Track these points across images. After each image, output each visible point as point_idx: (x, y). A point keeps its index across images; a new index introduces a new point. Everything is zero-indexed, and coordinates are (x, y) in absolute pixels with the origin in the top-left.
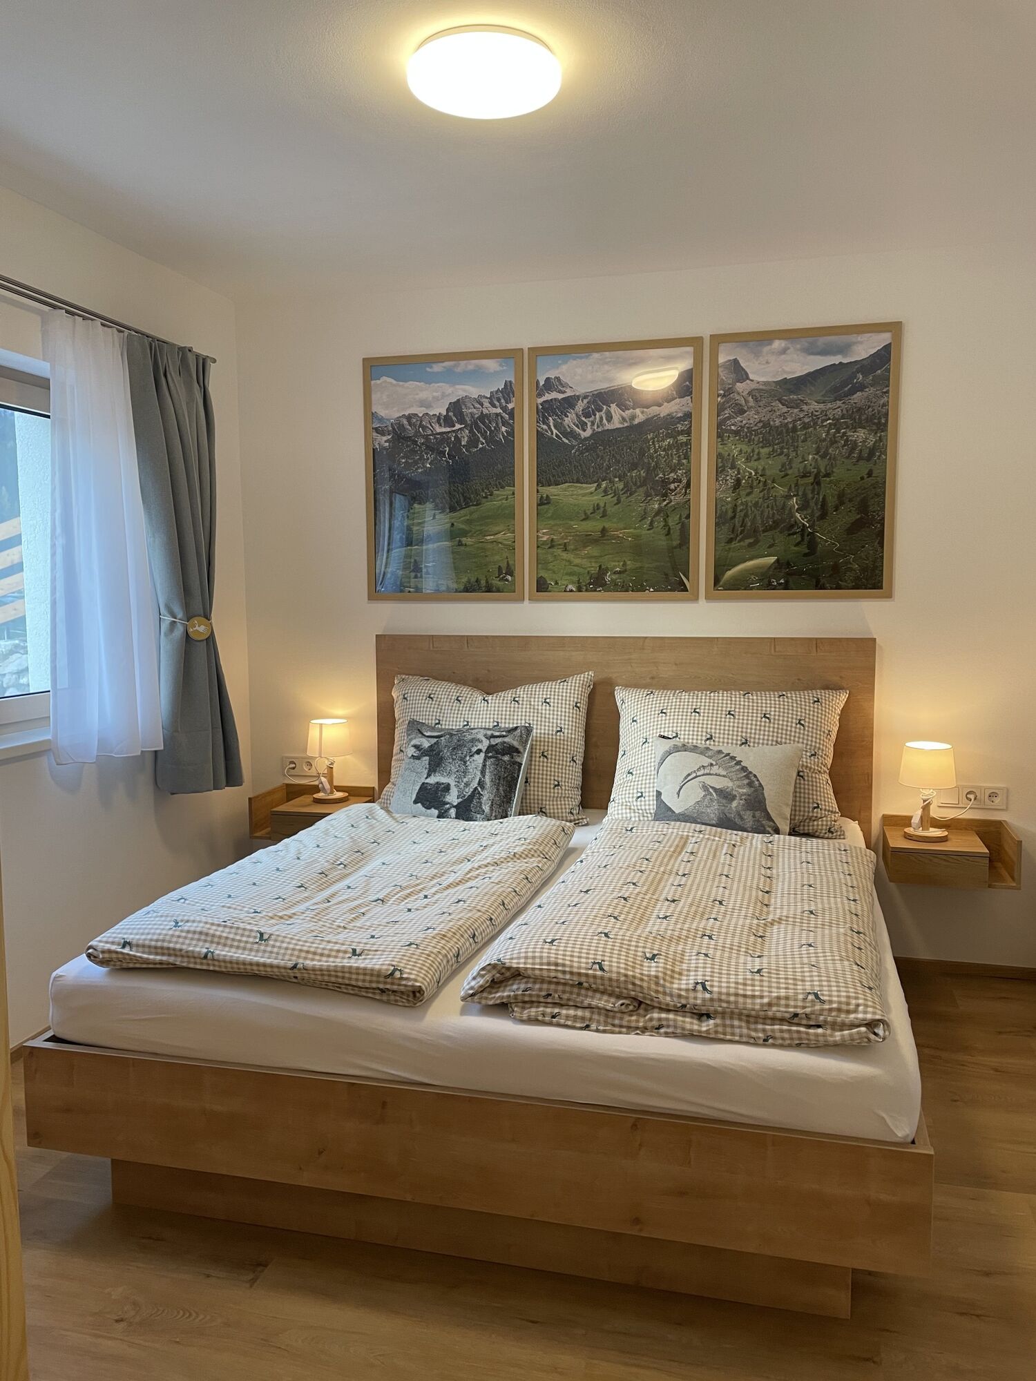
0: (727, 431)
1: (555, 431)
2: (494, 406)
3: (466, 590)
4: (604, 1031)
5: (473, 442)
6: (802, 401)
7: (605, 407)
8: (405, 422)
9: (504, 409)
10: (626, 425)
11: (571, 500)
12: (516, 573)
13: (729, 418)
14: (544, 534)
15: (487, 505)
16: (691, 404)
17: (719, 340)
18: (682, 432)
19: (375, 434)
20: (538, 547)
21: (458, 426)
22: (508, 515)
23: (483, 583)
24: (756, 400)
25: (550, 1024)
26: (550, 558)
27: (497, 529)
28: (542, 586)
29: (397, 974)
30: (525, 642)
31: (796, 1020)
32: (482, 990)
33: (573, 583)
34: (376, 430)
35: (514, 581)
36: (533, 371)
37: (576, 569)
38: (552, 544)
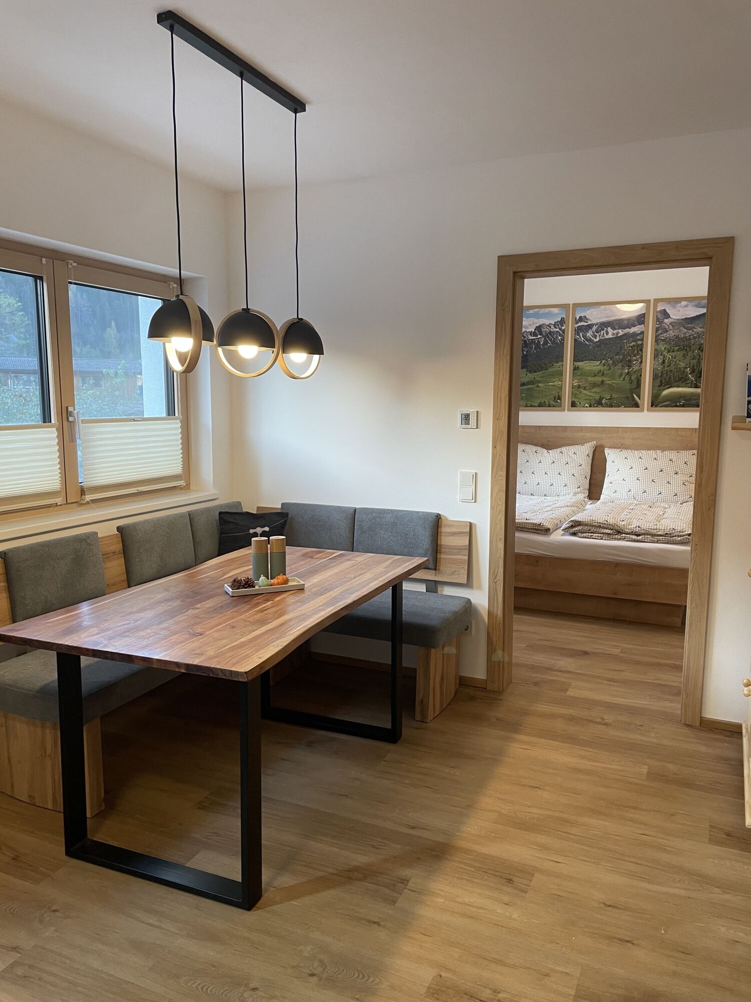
0: (659, 339)
1: (583, 339)
2: (556, 328)
3: (539, 406)
4: (607, 540)
5: (546, 343)
6: (693, 327)
7: (605, 329)
9: (560, 329)
10: (614, 336)
11: (589, 368)
12: (562, 400)
13: (661, 334)
14: (575, 382)
15: (550, 370)
16: (644, 328)
17: (657, 301)
18: (639, 340)
20: (572, 388)
21: (539, 336)
22: (560, 374)
23: (547, 403)
24: (673, 326)
25: (590, 538)
26: (578, 393)
27: (554, 380)
28: (573, 405)
29: (542, 524)
30: (565, 428)
31: (667, 535)
32: (568, 528)
33: (588, 403)
35: (561, 402)
36: (574, 313)
37: (589, 397)
38: (579, 387)
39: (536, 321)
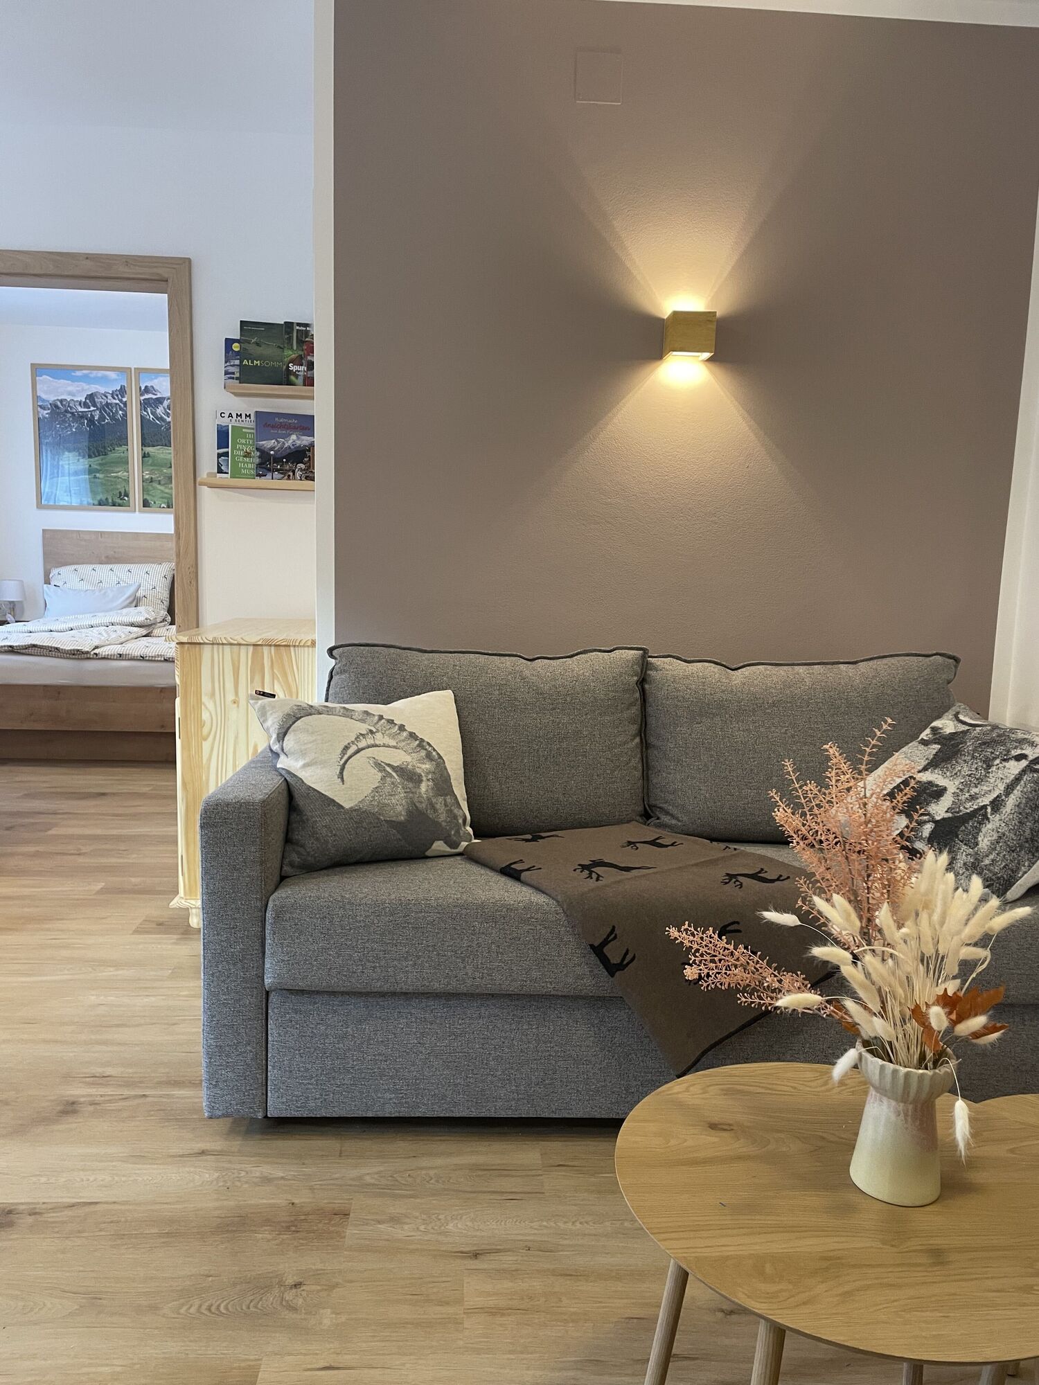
1: (151, 416)
2: (114, 399)
3: (100, 504)
5: (102, 418)
8: (59, 403)
9: (121, 401)
11: (162, 456)
12: (130, 496)
14: (146, 474)
15: (112, 456)
19: (39, 409)
20: (143, 481)
21: (92, 408)
22: (125, 462)
23: (110, 501)
26: (150, 488)
27: (118, 470)
28: (146, 504)
33: (164, 503)
34: (40, 406)
35: (129, 500)
36: (138, 381)
37: (166, 495)
38: (152, 480)
39: (86, 387)
